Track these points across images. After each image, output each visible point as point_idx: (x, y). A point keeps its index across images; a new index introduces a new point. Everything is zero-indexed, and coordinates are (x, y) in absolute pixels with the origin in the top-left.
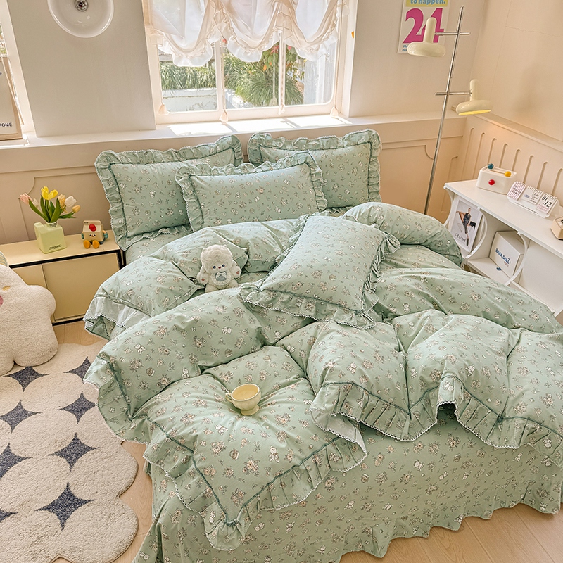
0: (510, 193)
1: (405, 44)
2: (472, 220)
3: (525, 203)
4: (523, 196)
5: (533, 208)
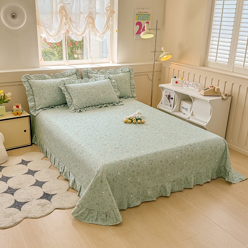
0: (184, 85)
1: (136, 35)
2: (171, 97)
3: (190, 87)
4: (189, 85)
5: (193, 88)
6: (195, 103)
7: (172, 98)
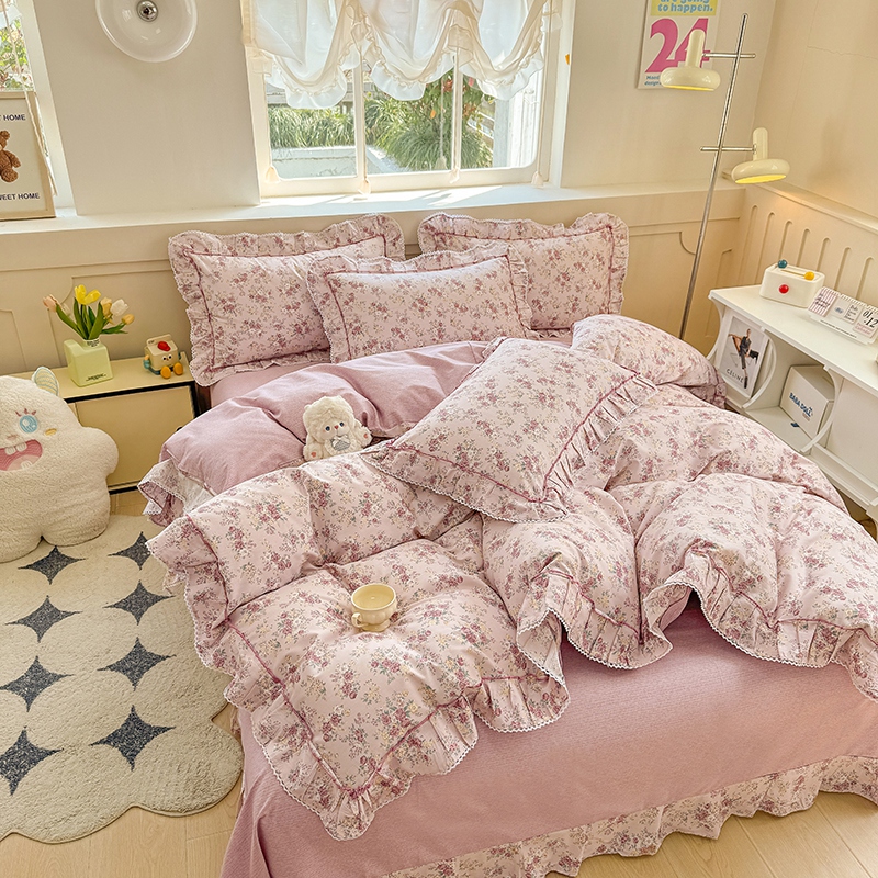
6: (842, 397)
7: (754, 355)
